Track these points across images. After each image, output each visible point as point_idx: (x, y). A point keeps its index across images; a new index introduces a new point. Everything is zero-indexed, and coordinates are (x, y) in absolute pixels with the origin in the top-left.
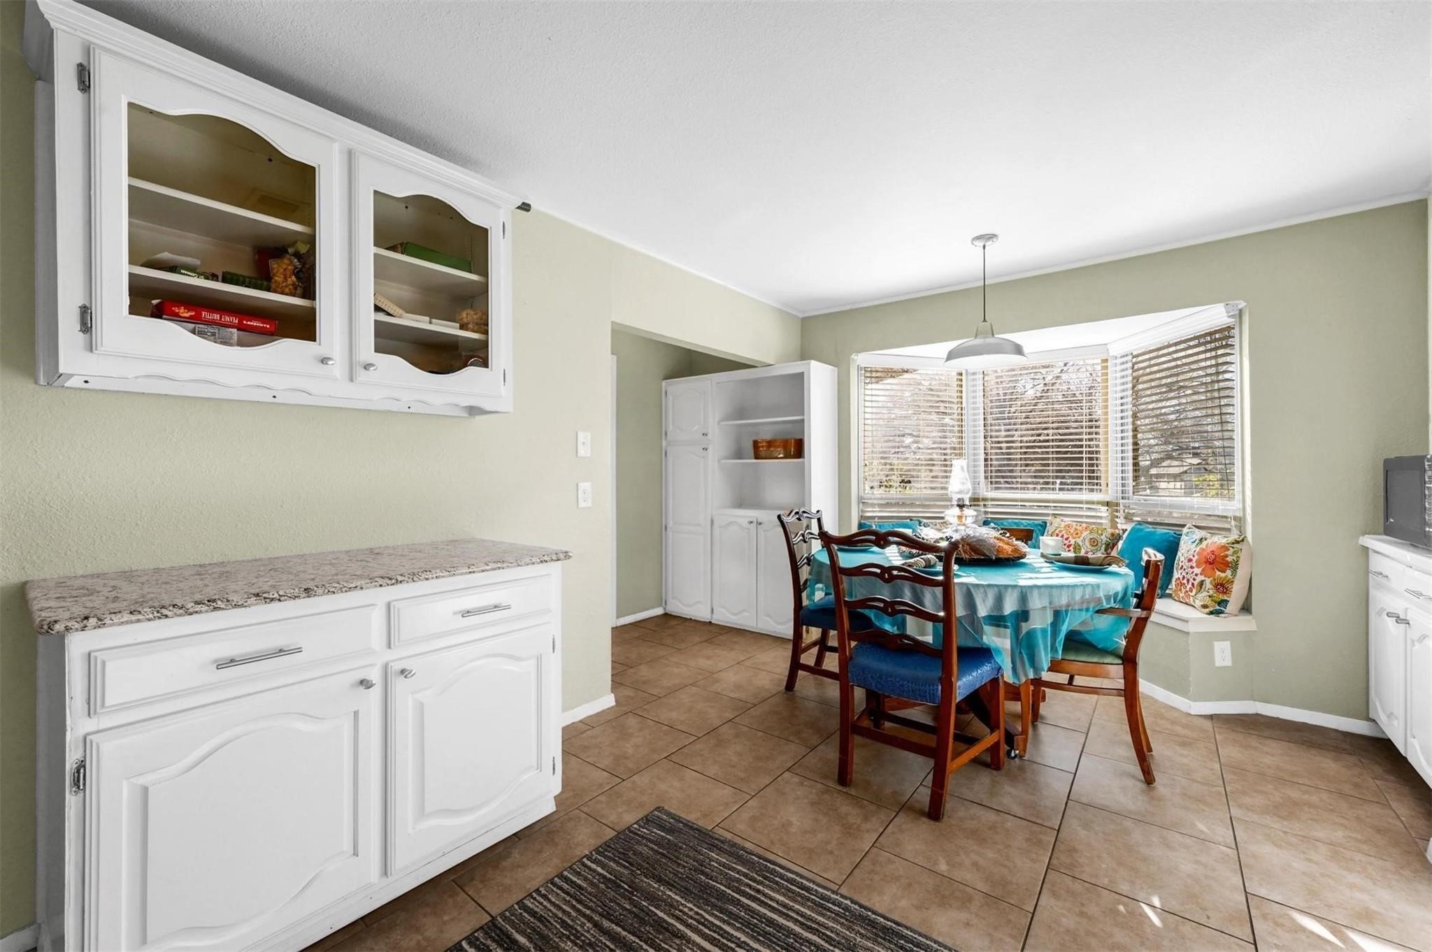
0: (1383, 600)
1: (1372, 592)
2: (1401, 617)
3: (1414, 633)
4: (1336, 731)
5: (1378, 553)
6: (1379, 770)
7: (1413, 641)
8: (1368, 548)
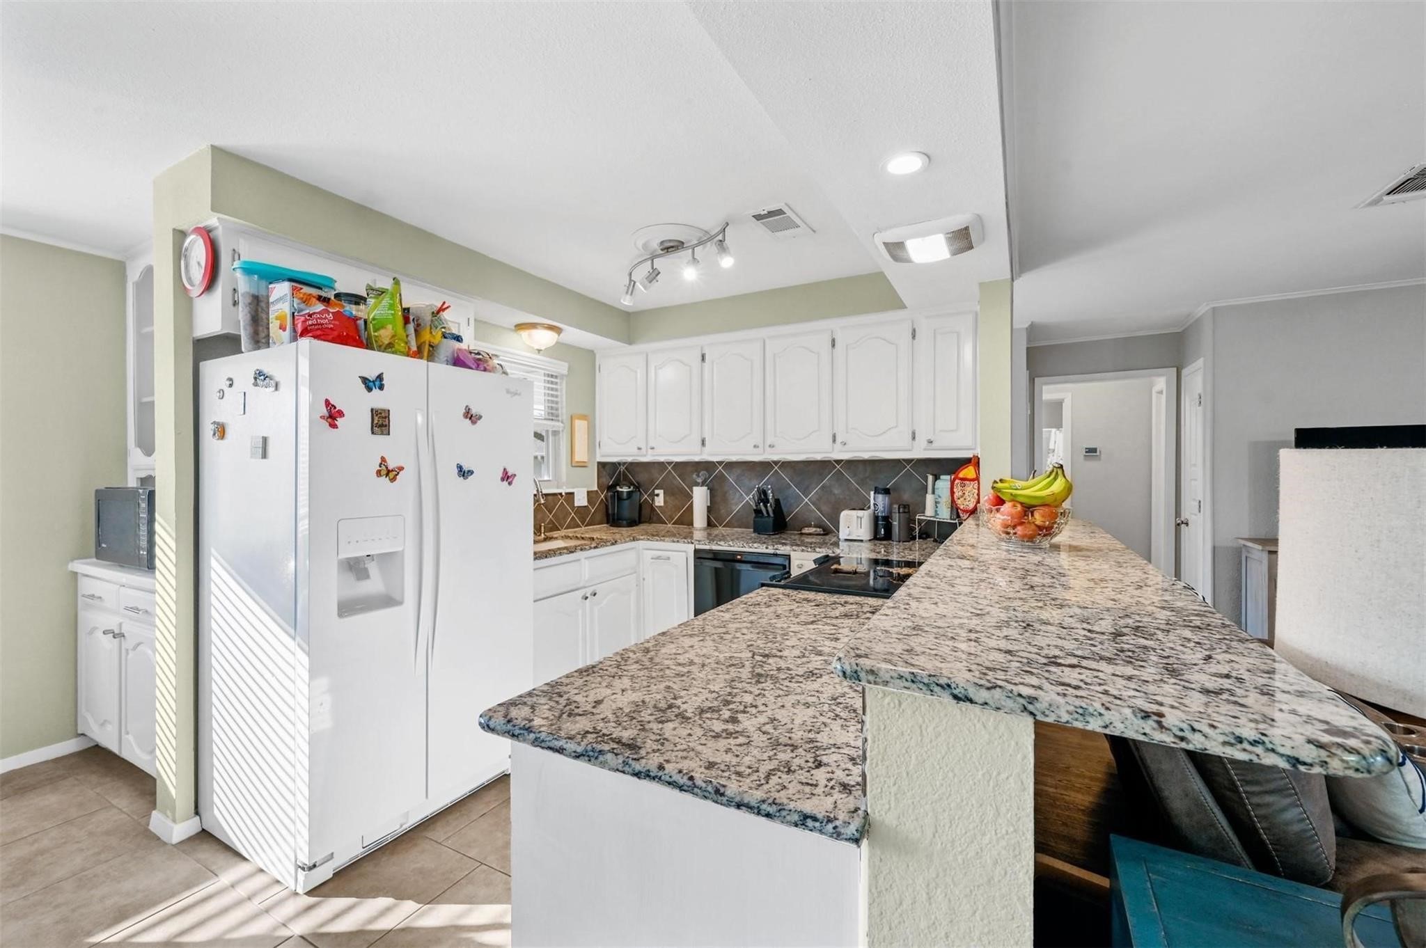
0: (96, 620)
1: (81, 614)
2: (116, 632)
3: (128, 643)
4: (46, 762)
5: (87, 576)
6: (94, 778)
7: (127, 650)
8: (76, 573)
